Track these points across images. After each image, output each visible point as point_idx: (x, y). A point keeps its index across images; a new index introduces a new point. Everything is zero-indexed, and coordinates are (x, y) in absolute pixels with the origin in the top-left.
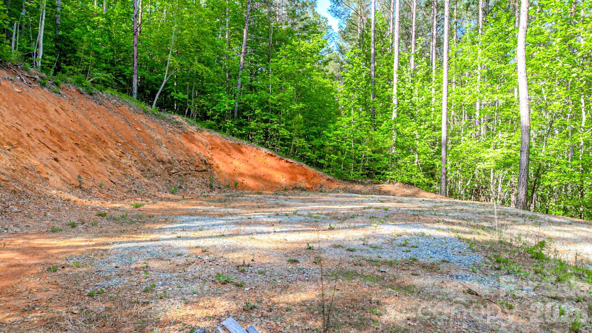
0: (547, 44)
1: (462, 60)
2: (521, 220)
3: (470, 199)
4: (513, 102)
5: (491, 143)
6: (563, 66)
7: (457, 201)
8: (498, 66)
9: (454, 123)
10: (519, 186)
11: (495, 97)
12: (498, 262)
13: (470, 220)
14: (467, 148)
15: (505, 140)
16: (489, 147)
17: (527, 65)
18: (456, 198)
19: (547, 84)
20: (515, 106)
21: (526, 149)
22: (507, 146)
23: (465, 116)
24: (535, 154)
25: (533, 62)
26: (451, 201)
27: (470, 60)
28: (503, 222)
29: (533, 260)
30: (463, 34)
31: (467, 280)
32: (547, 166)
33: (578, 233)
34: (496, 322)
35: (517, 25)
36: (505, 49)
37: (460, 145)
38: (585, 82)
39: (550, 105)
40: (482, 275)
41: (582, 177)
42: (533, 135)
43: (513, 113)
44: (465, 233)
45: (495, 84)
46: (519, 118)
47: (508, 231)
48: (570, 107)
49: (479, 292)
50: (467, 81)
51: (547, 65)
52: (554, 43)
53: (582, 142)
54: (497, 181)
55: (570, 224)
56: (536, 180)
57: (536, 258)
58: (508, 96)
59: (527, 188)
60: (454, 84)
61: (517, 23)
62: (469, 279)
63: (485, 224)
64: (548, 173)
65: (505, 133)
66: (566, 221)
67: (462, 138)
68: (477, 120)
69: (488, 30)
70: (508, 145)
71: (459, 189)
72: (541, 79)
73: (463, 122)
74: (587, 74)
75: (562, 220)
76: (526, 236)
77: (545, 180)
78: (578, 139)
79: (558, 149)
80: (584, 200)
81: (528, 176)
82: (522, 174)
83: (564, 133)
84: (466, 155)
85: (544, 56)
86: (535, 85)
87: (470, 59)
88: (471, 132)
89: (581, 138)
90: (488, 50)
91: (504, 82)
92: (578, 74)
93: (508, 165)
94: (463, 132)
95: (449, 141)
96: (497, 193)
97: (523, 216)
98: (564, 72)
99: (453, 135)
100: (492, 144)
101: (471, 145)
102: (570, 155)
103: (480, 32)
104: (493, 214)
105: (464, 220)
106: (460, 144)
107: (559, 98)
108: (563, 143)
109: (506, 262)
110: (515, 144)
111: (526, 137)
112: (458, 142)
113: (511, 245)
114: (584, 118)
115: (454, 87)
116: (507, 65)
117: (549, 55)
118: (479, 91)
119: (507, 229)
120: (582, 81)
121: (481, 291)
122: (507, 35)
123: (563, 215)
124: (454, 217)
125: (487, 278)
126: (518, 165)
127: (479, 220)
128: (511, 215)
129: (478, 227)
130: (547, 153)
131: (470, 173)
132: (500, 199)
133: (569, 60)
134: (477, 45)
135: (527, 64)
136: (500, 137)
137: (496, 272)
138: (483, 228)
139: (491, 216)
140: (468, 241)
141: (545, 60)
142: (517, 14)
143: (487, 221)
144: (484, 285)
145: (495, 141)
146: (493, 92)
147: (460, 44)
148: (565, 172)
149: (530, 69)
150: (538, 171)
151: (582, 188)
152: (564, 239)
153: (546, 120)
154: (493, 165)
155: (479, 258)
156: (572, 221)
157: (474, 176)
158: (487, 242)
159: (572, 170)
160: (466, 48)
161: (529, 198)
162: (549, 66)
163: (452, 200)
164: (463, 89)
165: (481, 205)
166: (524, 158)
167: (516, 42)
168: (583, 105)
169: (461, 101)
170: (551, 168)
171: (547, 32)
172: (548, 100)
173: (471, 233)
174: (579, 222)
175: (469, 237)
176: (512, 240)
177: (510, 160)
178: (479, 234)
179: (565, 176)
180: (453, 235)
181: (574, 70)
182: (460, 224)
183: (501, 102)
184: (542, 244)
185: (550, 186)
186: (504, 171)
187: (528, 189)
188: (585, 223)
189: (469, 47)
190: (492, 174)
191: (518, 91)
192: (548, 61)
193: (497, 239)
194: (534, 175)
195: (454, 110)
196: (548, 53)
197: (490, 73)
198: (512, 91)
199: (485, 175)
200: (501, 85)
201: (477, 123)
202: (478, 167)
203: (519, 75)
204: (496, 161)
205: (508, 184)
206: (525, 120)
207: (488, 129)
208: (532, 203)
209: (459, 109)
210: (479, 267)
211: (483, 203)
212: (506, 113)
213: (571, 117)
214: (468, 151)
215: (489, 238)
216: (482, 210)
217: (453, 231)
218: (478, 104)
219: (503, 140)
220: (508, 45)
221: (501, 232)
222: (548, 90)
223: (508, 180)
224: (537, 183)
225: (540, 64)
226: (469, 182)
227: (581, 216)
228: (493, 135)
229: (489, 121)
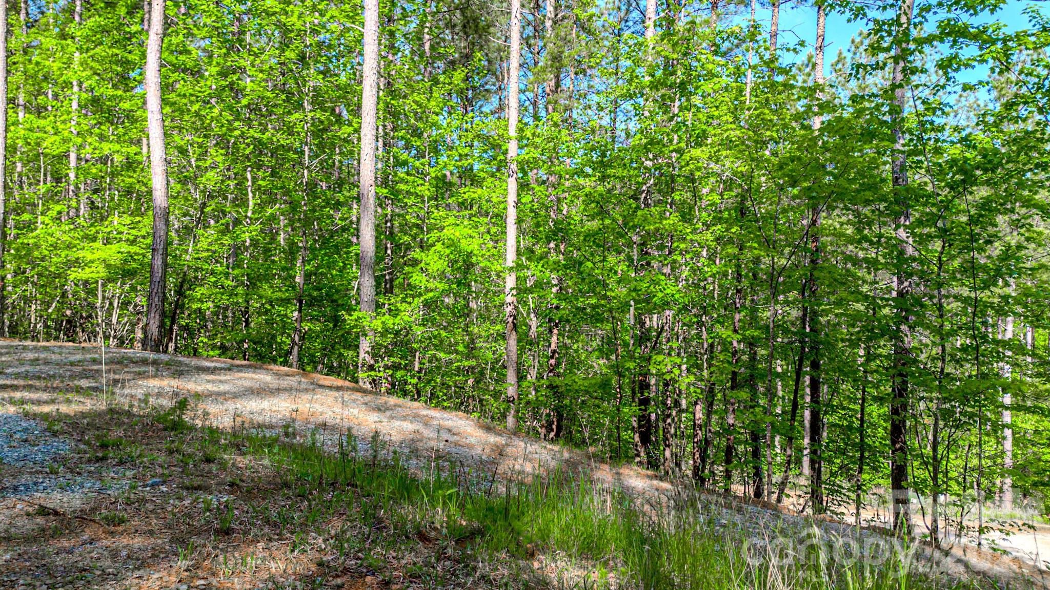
0: (196, 73)
1: (38, 64)
2: (151, 369)
3: (57, 338)
4: (141, 163)
5: (97, 232)
6: (221, 115)
7: (28, 343)
8: (111, 92)
9: (22, 188)
10: (149, 312)
11: (106, 148)
12: (104, 446)
13: (54, 376)
14: (50, 239)
15: (125, 229)
16: (94, 239)
17: (164, 102)
18: (26, 338)
19: (196, 139)
20: (142, 170)
21: (162, 247)
22: (128, 240)
23: (45, 175)
24: (176, 255)
25: (172, 97)
26: (13, 344)
27: (55, 69)
28: (117, 377)
29: (166, 433)
30: (43, 13)
31: (37, 491)
32: (196, 278)
33: (239, 383)
34: (92, 554)
35: (146, 27)
36: (126, 64)
37: (34, 234)
38: (252, 147)
39: (202, 177)
40: (69, 476)
41: (247, 294)
42: (174, 225)
43: (139, 182)
44: (39, 402)
45: (108, 124)
46: (150, 192)
47: (127, 391)
48: (232, 184)
49: (61, 507)
50: (50, 108)
51: (196, 107)
52: (207, 74)
53: (248, 241)
54: (111, 304)
55: (229, 369)
56: (178, 300)
57: (172, 429)
58: (129, 150)
59: (163, 315)
60: (21, 108)
61: (146, 23)
62: (41, 488)
63: (84, 383)
64: (197, 289)
65: (125, 216)
66: (223, 365)
67: (40, 217)
68: (72, 188)
69: (93, 19)
70: (132, 238)
71: (33, 320)
72: (187, 130)
73: (42, 188)
74: (256, 135)
75: (218, 365)
76: (159, 395)
77: (192, 300)
78: (243, 235)
79: (213, 249)
80: (250, 330)
81: (164, 293)
82: (155, 291)
83: (222, 224)
84: (47, 253)
85: (191, 91)
86: (177, 138)
87: (56, 66)
88: (58, 208)
89: (247, 234)
90: (92, 56)
91: (123, 122)
92: (243, 133)
93: (131, 274)
94: (40, 208)
95: (11, 223)
96: (109, 324)
97: (155, 363)
98: (222, 126)
99: (18, 211)
100: (100, 236)
101: (57, 234)
102: (231, 261)
103: (77, 18)
104: (101, 363)
105: (39, 378)
106: (36, 229)
107: (214, 166)
108: (220, 239)
109: (117, 445)
110: (144, 237)
111: (161, 225)
112: (29, 226)
113: (129, 414)
114: (251, 203)
115: (21, 114)
116: (128, 94)
117: (200, 92)
118: (75, 132)
119: (123, 387)
120: (248, 145)
121: (66, 505)
122: (129, 39)
123: (220, 355)
124: (17, 376)
125: (79, 479)
126: (148, 275)
127: (71, 376)
128: (134, 363)
129: (68, 390)
130: (196, 256)
131: (56, 288)
132: (115, 337)
133: (230, 108)
134: (69, 41)
135: (163, 100)
136: (116, 223)
137: (97, 465)
138: (79, 390)
139: (95, 367)
140: (45, 417)
141: (193, 98)
142: (146, 8)
143: (87, 378)
144: (73, 492)
145: (105, 230)
146: (102, 138)
147: (33, 30)
148: (223, 287)
149: (168, 110)
150: (182, 286)
151: (247, 312)
152: (219, 394)
153: (196, 200)
154: (102, 273)
155: (65, 446)
156: (232, 365)
157: (64, 295)
158: (83, 415)
159: (233, 284)
160: (49, 42)
161: (166, 333)
162: (199, 110)
163: (16, 342)
164: (42, 123)
165: (75, 348)
166: (158, 262)
167: (144, 56)
168: (250, 183)
169: (38, 144)
170: (203, 279)
171: (195, 53)
172: (198, 167)
173: (53, 401)
174: (242, 366)
175: (46, 409)
176: (131, 406)
177: (134, 265)
178: (69, 401)
179: (223, 294)
180: (12, 409)
181: (236, 124)
182: (30, 388)
183: (118, 158)
184: (182, 405)
185: (200, 309)
186: (123, 283)
187: (166, 317)
188: (250, 366)
189: (54, 42)
190: (100, 289)
191: (148, 145)
192: (198, 101)
193: (104, 408)
194: (175, 291)
195: (21, 160)
196: (197, 88)
197: (96, 101)
198: (139, 142)
199: (88, 293)
200: (117, 128)
201: (71, 193)
202: (72, 277)
203: (149, 115)
204: (108, 266)
205: (131, 308)
206: (159, 196)
207: (92, 205)
208: (171, 339)
209: (33, 160)
210: (64, 461)
211: (82, 345)
212: (128, 180)
213: (233, 201)
214: (51, 245)
215: (89, 407)
216: (78, 357)
217: (12, 402)
218: (73, 156)
219: (122, 229)
220: (130, 57)
221: (113, 393)
222: (198, 151)
223: (130, 302)
224: (179, 306)
225: (186, 105)
226: (54, 305)
227: (245, 356)
228: (103, 219)
229: (96, 191)
